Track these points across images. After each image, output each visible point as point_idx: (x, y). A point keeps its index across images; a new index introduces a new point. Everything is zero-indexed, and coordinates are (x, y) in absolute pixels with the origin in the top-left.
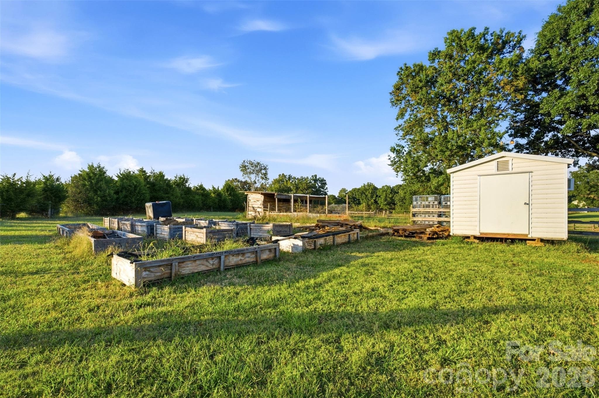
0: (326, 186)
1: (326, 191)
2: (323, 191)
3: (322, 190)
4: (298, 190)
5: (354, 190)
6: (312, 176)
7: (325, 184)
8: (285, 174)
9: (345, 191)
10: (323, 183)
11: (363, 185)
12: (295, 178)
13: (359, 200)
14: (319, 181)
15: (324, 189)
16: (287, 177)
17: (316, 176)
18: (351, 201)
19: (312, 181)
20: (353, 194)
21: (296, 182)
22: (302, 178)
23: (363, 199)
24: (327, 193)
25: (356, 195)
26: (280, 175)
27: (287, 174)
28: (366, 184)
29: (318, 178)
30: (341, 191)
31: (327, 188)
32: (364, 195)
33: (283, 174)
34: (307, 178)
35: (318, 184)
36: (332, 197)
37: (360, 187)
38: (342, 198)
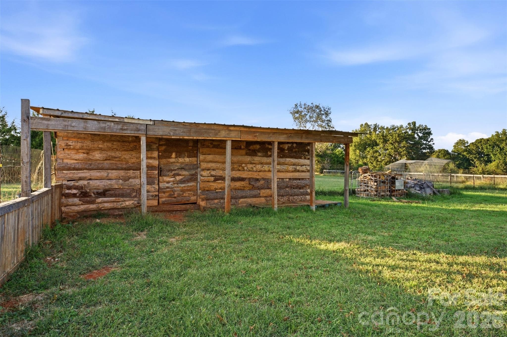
0: (431, 137)
1: (431, 143)
2: (426, 144)
3: (425, 142)
4: (386, 143)
5: (480, 141)
6: (409, 124)
7: (430, 133)
8: (369, 124)
9: (464, 144)
10: (427, 133)
11: (494, 134)
12: (383, 128)
13: (488, 155)
14: (420, 130)
15: (427, 140)
16: (372, 127)
17: (414, 123)
18: (475, 158)
19: (408, 130)
20: (478, 147)
21: (384, 132)
22: (393, 128)
23: (495, 155)
24: (433, 146)
25: (482, 148)
26: (362, 125)
27: (371, 123)
28: (500, 131)
29: (417, 125)
30: (457, 143)
31: (432, 139)
32: (496, 148)
33: (366, 124)
34: (402, 126)
35: (418, 135)
36: (442, 152)
37: (490, 136)
38: (459, 154)
